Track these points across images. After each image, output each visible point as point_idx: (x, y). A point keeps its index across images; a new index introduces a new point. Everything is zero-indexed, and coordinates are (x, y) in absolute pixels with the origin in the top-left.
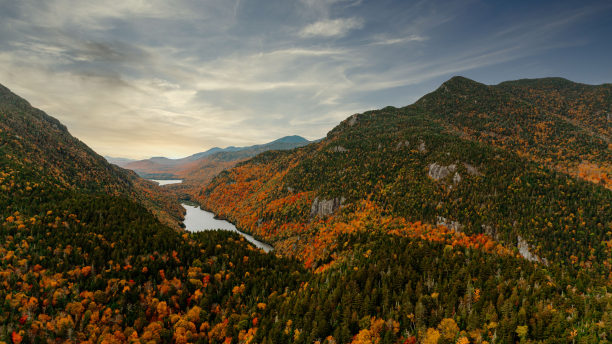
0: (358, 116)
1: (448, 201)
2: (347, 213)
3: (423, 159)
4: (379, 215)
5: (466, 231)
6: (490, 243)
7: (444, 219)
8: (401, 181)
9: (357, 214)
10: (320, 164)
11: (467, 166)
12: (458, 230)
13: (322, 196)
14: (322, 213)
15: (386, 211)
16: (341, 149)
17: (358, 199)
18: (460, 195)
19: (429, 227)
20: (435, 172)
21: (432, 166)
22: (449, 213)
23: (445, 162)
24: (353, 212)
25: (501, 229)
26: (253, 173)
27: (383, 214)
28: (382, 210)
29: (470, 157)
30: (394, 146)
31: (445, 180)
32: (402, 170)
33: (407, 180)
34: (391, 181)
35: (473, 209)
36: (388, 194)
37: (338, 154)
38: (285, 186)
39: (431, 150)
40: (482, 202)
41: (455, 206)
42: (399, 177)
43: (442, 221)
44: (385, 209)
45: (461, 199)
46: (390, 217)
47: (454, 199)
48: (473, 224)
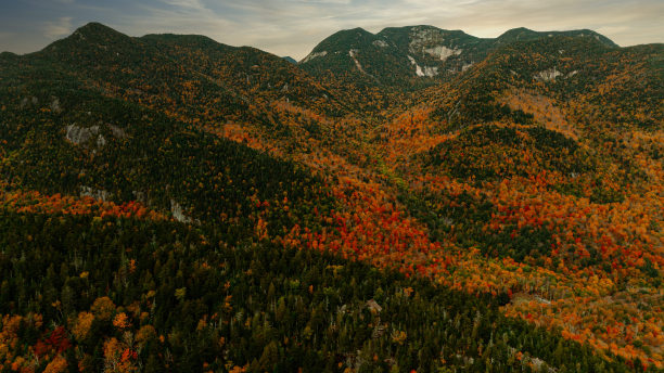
1: (92, 168)
3: (58, 120)
5: (115, 200)
6: (142, 210)
7: (89, 189)
8: (30, 146)
11: (112, 127)
12: (107, 199)
15: (12, 184)
18: (105, 161)
19: (71, 199)
21: (70, 128)
22: (95, 181)
23: (86, 123)
25: (153, 194)
27: (8, 189)
28: (7, 184)
29: (115, 118)
30: (17, 102)
31: (87, 143)
32: (31, 133)
33: (38, 145)
34: (17, 147)
35: (121, 175)
36: (13, 164)
39: (67, 109)
40: (131, 167)
41: (100, 173)
42: (27, 142)
43: (87, 191)
44: (10, 182)
45: (107, 165)
46: (19, 191)
47: (99, 165)
48: (122, 191)
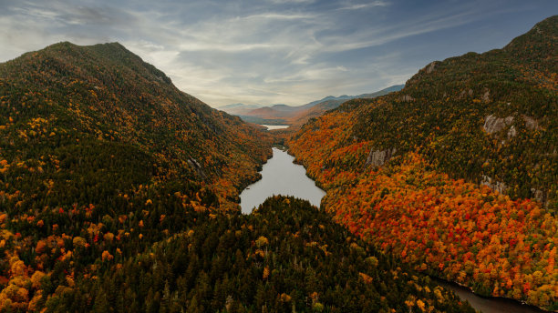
0: (438, 63)
1: (497, 158)
2: (393, 166)
3: (483, 110)
4: (424, 169)
5: (511, 195)
7: (489, 179)
8: (455, 133)
9: (403, 167)
10: (385, 113)
11: (526, 118)
12: (503, 192)
13: (376, 146)
14: (375, 163)
15: (432, 165)
16: (408, 98)
17: (406, 151)
18: (511, 153)
19: (472, 186)
20: (491, 124)
21: (489, 118)
22: (496, 172)
23: (503, 115)
24: (400, 165)
26: (336, 121)
27: (428, 169)
28: (428, 164)
29: (532, 109)
30: (458, 94)
31: (498, 134)
33: (460, 133)
34: (445, 134)
35: (523, 169)
36: (437, 147)
37: (403, 103)
38: (352, 135)
39: (494, 99)
40: (536, 162)
41: (502, 165)
42: (454, 129)
43: (487, 180)
44: (430, 163)
45: (512, 157)
46: (434, 172)
47: (504, 157)
48: (520, 187)
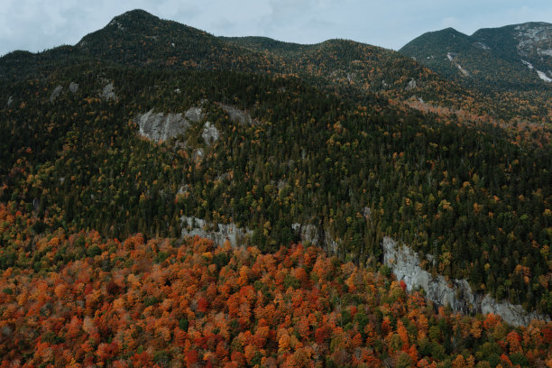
4: (29, 230)
5: (260, 241)
6: (323, 262)
7: (200, 222)
8: (74, 154)
11: (226, 108)
12: (240, 242)
18: (225, 169)
19: (166, 244)
21: (145, 118)
22: (211, 207)
23: (177, 106)
25: (342, 229)
27: (40, 229)
28: (35, 219)
29: (230, 92)
31: (182, 138)
32: (74, 133)
33: (89, 151)
34: (50, 158)
35: (261, 193)
36: (46, 183)
40: (278, 177)
41: (219, 192)
42: (67, 148)
43: (195, 226)
44: (42, 217)
45: (231, 174)
46: (60, 232)
47: (214, 176)
48: (272, 224)
